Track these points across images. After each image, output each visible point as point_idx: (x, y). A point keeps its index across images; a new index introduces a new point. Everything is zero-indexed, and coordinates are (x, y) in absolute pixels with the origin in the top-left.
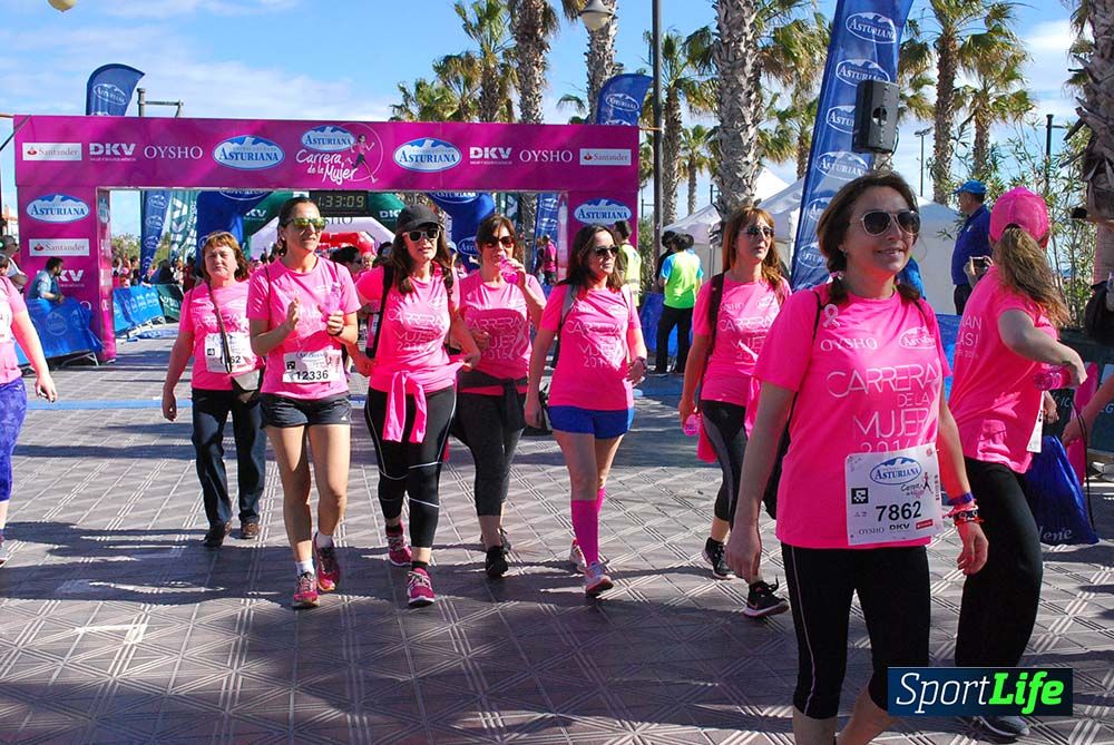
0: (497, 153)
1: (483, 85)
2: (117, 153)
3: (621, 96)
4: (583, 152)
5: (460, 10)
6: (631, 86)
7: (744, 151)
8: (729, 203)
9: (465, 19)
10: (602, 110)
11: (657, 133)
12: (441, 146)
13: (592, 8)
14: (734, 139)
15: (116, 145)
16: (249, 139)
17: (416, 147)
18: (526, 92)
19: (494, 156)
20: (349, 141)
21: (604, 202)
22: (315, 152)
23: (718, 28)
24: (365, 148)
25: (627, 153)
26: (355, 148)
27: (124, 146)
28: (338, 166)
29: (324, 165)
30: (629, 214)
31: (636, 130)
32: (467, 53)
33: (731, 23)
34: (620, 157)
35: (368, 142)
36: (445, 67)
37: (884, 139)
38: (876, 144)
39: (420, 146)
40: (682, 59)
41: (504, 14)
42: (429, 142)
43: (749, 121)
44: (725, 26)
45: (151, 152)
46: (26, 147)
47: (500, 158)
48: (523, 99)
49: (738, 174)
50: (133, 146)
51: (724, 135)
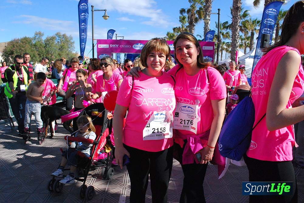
2: (115, 46)
3: (209, 35)
4: (203, 47)
6: (212, 33)
7: (237, 47)
10: (207, 38)
11: (218, 43)
13: (206, 18)
14: (235, 45)
16: (139, 44)
21: (207, 57)
25: (212, 47)
30: (212, 59)
32: (179, 27)
33: (235, 22)
34: (211, 48)
36: (174, 29)
37: (267, 46)
41: (186, 19)
42: (173, 45)
43: (238, 41)
44: (233, 22)
45: (121, 46)
46: (99, 45)
50: (118, 45)
51: (233, 44)
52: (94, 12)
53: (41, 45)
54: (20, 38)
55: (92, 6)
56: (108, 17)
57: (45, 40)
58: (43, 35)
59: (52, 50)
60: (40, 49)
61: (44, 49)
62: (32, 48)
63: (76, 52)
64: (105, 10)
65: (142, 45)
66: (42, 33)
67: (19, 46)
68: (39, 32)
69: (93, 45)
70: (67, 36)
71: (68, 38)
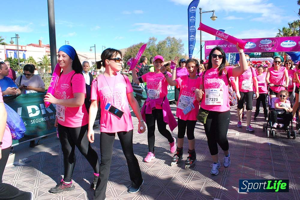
2: (223, 47)
12: (291, 42)
15: (223, 45)
17: (286, 42)
20: (270, 42)
22: (263, 44)
24: (274, 43)
26: (272, 43)
27: (224, 45)
28: (268, 47)
29: (265, 47)
35: (275, 42)
39: (287, 42)
42: (289, 41)
45: (229, 46)
46: (207, 46)
50: (226, 45)
52: (202, 14)
53: (154, 49)
54: (137, 44)
55: (200, 9)
56: (216, 18)
57: (158, 44)
58: (156, 40)
59: (163, 54)
60: (153, 52)
61: (156, 53)
62: (147, 53)
63: (185, 54)
64: (213, 11)
65: (252, 44)
66: (155, 38)
67: (136, 51)
68: (153, 37)
69: (201, 46)
70: (176, 40)
71: (177, 41)
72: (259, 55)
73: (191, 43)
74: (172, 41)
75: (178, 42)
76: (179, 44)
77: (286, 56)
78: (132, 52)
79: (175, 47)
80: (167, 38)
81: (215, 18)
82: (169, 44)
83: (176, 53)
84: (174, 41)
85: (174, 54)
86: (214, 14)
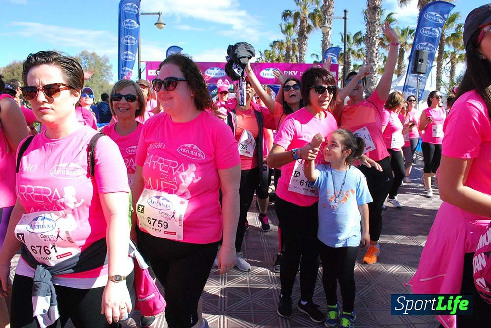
0: (293, 73)
1: (286, 50)
3: (331, 54)
5: (281, 25)
6: (335, 51)
7: (374, 72)
8: (368, 89)
9: (282, 29)
11: (344, 66)
13: (324, 26)
16: (216, 68)
18: (300, 53)
19: (292, 74)
23: (367, 32)
25: (335, 73)
31: (337, 66)
32: (281, 40)
33: (371, 31)
34: (332, 74)
37: (423, 69)
38: (419, 71)
39: (268, 70)
40: (352, 41)
42: (271, 69)
43: (376, 63)
44: (369, 32)
46: (149, 71)
47: (293, 74)
48: (300, 55)
49: (372, 80)
64: (158, 14)
69: (140, 70)
70: (99, 57)
71: (100, 59)
72: (232, 88)
73: (123, 64)
74: (91, 59)
75: (101, 61)
76: (104, 64)
77: (270, 91)
78: (13, 75)
79: (97, 71)
80: (83, 54)
81: (163, 26)
82: (86, 64)
83: (98, 80)
84: (95, 60)
85: (95, 82)
86: (161, 18)
